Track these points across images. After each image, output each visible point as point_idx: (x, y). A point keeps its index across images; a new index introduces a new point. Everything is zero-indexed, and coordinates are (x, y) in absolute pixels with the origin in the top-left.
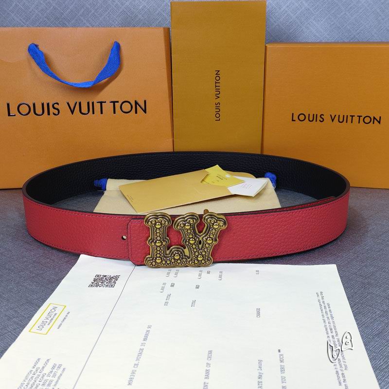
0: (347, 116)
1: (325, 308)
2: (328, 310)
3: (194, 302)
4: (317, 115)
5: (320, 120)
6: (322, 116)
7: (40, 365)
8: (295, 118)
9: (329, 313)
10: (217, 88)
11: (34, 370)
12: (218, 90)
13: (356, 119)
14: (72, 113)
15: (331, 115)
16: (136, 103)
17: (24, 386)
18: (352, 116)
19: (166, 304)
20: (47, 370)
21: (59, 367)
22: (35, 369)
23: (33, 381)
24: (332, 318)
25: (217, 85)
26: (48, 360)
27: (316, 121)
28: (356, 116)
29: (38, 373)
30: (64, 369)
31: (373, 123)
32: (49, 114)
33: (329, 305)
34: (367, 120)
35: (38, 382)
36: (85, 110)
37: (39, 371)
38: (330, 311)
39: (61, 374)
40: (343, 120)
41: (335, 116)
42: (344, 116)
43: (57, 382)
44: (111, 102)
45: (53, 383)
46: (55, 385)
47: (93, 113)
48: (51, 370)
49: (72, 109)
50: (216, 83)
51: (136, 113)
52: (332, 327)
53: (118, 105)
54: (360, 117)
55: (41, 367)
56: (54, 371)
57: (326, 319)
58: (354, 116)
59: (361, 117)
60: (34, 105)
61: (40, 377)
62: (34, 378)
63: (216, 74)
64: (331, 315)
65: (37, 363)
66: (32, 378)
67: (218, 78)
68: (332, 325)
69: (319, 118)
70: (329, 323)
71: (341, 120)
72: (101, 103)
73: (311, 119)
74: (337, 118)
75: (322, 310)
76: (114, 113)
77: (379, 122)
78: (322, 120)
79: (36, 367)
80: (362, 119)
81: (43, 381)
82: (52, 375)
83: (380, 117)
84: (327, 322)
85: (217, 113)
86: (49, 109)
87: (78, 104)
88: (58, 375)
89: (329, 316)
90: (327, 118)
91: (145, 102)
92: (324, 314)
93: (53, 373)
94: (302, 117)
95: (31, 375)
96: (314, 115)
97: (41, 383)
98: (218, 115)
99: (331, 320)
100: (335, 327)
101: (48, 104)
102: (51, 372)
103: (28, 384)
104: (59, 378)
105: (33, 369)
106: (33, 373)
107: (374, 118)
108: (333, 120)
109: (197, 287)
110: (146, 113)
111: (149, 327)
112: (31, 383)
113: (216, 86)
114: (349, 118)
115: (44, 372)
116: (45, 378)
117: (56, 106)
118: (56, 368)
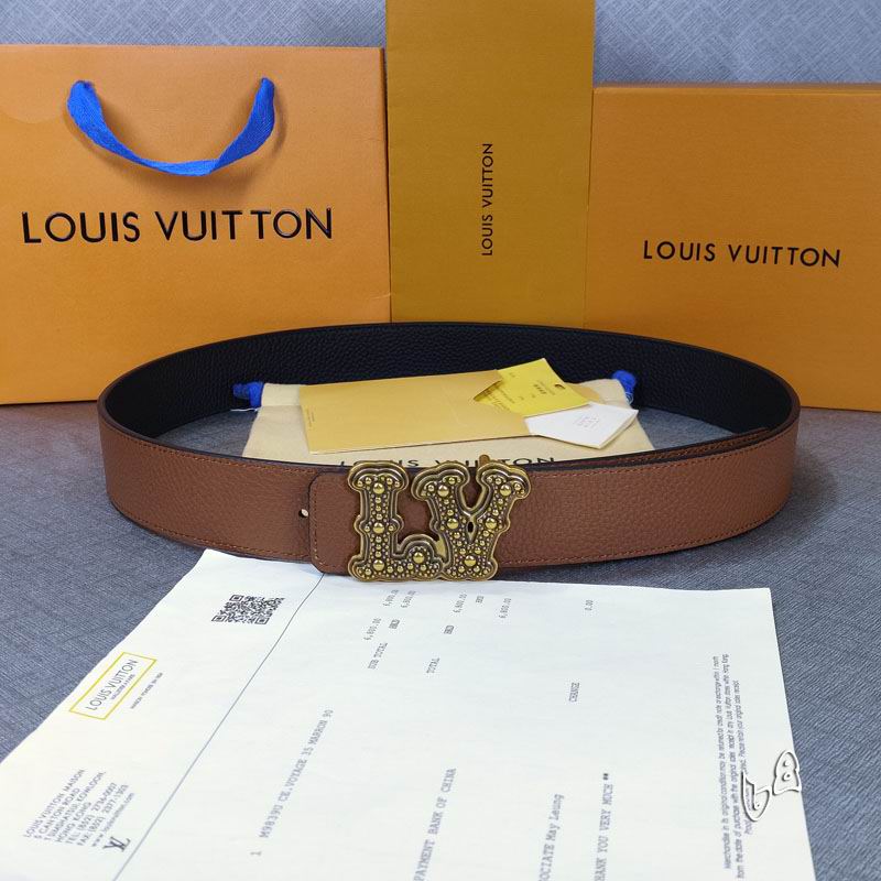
0: (766, 248)
1: (727, 692)
2: (733, 695)
3: (435, 662)
4: (699, 245)
5: (706, 258)
6: (710, 248)
7: (81, 784)
8: (652, 251)
9: (733, 702)
10: (486, 182)
11: (68, 794)
12: (488, 188)
13: (784, 255)
14: (168, 235)
15: (730, 246)
16: (309, 215)
17: (41, 826)
18: (777, 249)
19: (373, 664)
20: (94, 797)
21: (121, 792)
22: (70, 791)
23: (61, 818)
24: (739, 714)
25: (487, 175)
26: (100, 775)
27: (698, 259)
28: (785, 247)
29: (74, 802)
30: (130, 796)
31: (823, 265)
32: (115, 238)
33: (736, 685)
34: (810, 257)
35: (70, 820)
36: (194, 229)
37: (77, 796)
38: (737, 698)
39: (122, 807)
40: (757, 256)
41: (740, 247)
42: (758, 248)
43: (111, 822)
44: (253, 213)
45: (104, 824)
46: (106, 829)
47: (214, 237)
48: (103, 797)
49: (167, 227)
50: (484, 171)
51: (309, 236)
52: (735, 735)
53: (268, 220)
54: (793, 250)
55: (82, 789)
56: (109, 798)
57: (724, 715)
58: (781, 248)
59: (796, 252)
60: (83, 216)
61: (76, 811)
62: (65, 811)
63: (485, 152)
64: (738, 708)
65: (75, 779)
66: (60, 811)
67: (488, 161)
68: (735, 729)
69: (704, 252)
70: (729, 725)
71: (752, 257)
72: (232, 214)
73: (686, 254)
74: (742, 252)
75: (718, 697)
76: (261, 236)
77: (836, 263)
78: (710, 256)
79: (72, 788)
80: (797, 254)
81: (82, 819)
82: (102, 806)
83: (838, 252)
84: (725, 721)
85: (487, 238)
86: (118, 226)
87: (180, 218)
88: (116, 807)
89: (733, 709)
90: (722, 252)
91: (329, 212)
92: (723, 705)
93: (106, 802)
94: (668, 250)
95: (60, 805)
96: (692, 245)
97: (77, 823)
98: (487, 244)
99: (735, 720)
100: (741, 734)
101: (114, 216)
102: (103, 800)
103: (50, 822)
104: (117, 814)
105: (65, 792)
106: (63, 800)
107: (825, 253)
108: (734, 258)
109: (449, 630)
110: (329, 236)
111: (327, 714)
112: (57, 821)
113: (484, 179)
114: (771, 253)
115: (86, 800)
116: (88, 812)
117: (131, 220)
118: (113, 793)
